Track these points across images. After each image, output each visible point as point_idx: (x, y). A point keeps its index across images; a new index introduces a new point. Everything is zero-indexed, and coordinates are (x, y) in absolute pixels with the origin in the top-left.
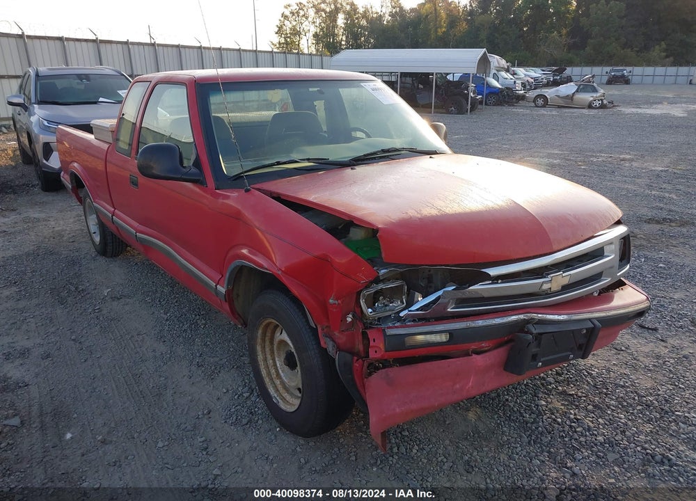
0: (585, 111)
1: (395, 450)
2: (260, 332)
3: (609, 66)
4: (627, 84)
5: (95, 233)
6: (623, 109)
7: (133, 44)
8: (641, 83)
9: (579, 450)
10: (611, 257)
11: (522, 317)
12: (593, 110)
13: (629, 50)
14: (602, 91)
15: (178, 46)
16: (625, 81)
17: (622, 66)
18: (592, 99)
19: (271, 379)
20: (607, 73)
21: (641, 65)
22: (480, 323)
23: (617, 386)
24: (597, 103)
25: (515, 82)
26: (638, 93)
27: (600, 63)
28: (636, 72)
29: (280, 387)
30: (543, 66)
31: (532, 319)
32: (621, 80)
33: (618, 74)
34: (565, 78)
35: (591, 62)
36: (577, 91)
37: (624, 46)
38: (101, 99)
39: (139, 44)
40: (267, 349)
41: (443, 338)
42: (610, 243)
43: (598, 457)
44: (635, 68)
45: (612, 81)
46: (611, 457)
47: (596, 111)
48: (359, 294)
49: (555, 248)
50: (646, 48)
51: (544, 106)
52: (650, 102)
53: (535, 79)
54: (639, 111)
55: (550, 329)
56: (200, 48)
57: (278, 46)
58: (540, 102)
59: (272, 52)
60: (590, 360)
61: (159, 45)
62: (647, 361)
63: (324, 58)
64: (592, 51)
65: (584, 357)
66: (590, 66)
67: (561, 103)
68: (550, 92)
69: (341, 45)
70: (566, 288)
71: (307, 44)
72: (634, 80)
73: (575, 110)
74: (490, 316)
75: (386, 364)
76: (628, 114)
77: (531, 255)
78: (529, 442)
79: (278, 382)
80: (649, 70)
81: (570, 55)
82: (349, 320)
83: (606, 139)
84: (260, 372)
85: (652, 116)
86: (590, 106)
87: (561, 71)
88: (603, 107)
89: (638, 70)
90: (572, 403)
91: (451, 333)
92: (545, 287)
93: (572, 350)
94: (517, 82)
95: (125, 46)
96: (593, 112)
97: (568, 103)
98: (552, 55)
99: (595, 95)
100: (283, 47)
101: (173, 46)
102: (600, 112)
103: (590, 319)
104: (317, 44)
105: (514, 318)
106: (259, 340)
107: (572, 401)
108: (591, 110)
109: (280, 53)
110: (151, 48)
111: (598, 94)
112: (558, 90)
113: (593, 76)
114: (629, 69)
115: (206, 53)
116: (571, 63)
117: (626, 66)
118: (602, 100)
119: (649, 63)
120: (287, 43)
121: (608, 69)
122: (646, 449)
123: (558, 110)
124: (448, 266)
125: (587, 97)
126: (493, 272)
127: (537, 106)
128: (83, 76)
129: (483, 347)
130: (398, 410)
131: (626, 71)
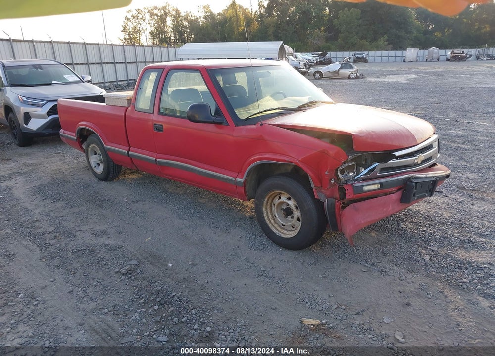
0: (347, 81)
1: (346, 251)
2: (266, 200)
3: (353, 51)
4: (366, 63)
5: (95, 167)
6: (370, 79)
7: (36, 42)
8: (374, 62)
9: (430, 242)
10: (435, 148)
11: (408, 175)
12: (352, 80)
13: (365, 41)
14: (356, 68)
15: (68, 43)
16: (364, 60)
17: (361, 51)
18: (350, 73)
19: (272, 225)
20: (353, 55)
21: (373, 50)
22: (393, 179)
23: (435, 216)
24: (354, 76)
25: (300, 63)
26: (375, 68)
27: (348, 49)
28: (371, 54)
29: (278, 228)
30: (312, 52)
31: (412, 177)
32: (362, 60)
33: (361, 56)
34: (327, 59)
35: (342, 49)
36: (341, 68)
37: (362, 38)
38: (54, 82)
39: (40, 42)
40: (268, 209)
41: (376, 187)
42: (434, 141)
43: (440, 244)
44: (370, 52)
45: (357, 61)
46: (446, 243)
47: (354, 80)
48: (337, 170)
49: (418, 142)
50: (375, 39)
51: (320, 78)
52: (385, 74)
53: (310, 61)
54: (380, 80)
55: (420, 181)
56: (84, 43)
57: (124, 41)
58: (318, 76)
59: (123, 45)
60: (432, 198)
61: (55, 42)
62: (443, 205)
63: (169, 49)
64: (342, 42)
65: (431, 195)
66: (342, 51)
67: (331, 76)
68: (324, 69)
69: (171, 39)
70: (424, 162)
71: (146, 39)
72: (370, 60)
73: (341, 80)
74: (396, 176)
75: (353, 201)
76: (374, 82)
77: (410, 146)
78: (406, 242)
79: (276, 226)
80: (378, 53)
81: (328, 44)
82: (333, 182)
83: (368, 98)
84: (266, 222)
85: (389, 83)
86: (349, 78)
87: (324, 55)
88: (357, 77)
89: (371, 53)
90: (418, 225)
91: (381, 184)
92: (416, 161)
93: (427, 192)
94: (301, 63)
95: (31, 44)
96: (352, 81)
97: (335, 76)
98: (317, 44)
99: (352, 70)
100: (128, 42)
101: (64, 43)
102: (357, 81)
103: (433, 177)
104: (153, 39)
105: (405, 176)
106: (265, 205)
107: (418, 224)
108: (350, 80)
109: (129, 46)
110: (49, 44)
111: (354, 70)
112: (328, 68)
113: (350, 58)
114: (366, 53)
115: (88, 47)
116: (330, 50)
117: (364, 51)
118: (356, 73)
119: (378, 49)
120: (130, 38)
121: (353, 53)
122: (460, 239)
123: (330, 80)
124: (378, 152)
125: (347, 72)
126: (397, 154)
127: (315, 79)
128: (37, 66)
129: (393, 191)
130: (363, 222)
131: (365, 54)
